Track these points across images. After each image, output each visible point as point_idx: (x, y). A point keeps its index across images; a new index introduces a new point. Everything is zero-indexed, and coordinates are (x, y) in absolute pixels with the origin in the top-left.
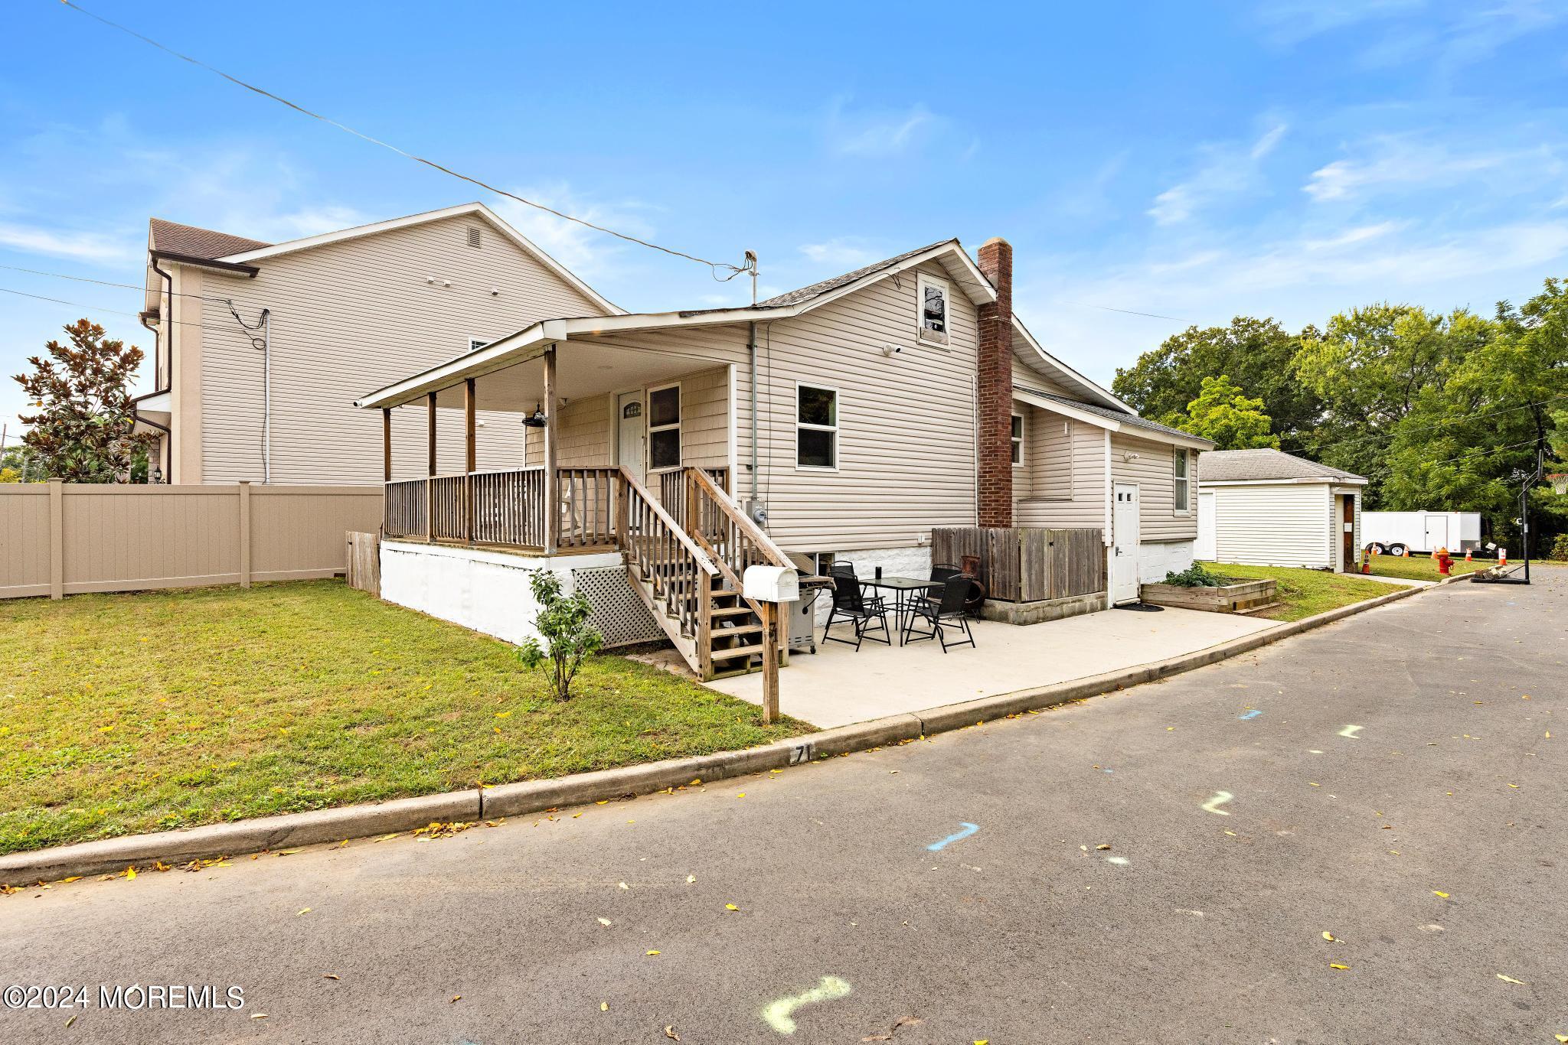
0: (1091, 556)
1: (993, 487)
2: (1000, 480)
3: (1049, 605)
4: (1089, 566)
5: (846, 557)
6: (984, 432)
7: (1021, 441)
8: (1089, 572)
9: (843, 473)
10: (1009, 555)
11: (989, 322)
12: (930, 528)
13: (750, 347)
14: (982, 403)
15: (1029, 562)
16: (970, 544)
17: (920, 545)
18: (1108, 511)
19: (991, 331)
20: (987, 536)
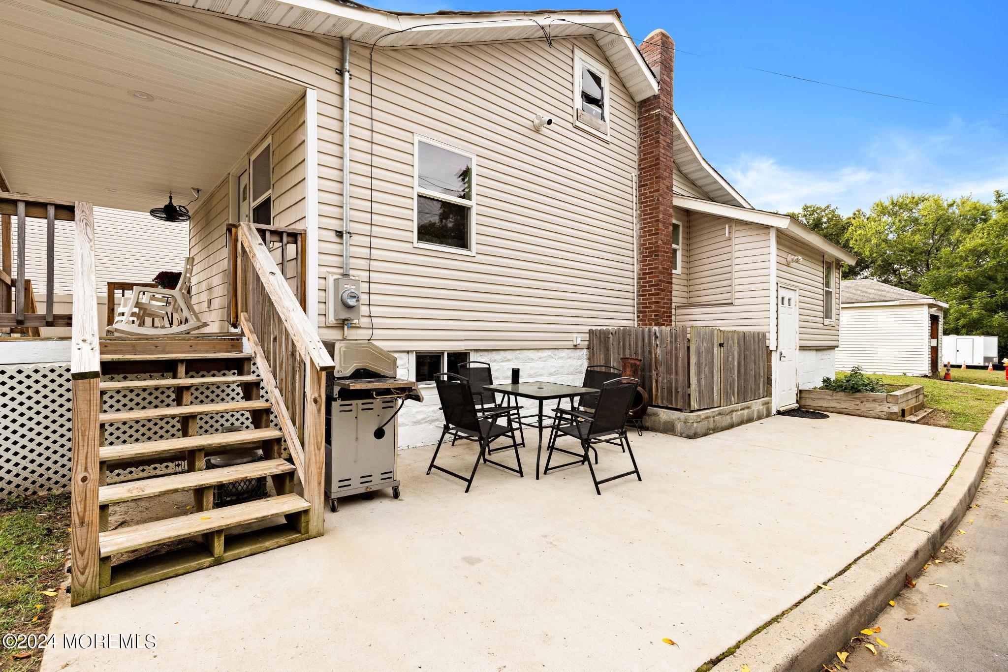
0: (757, 360)
1: (653, 288)
2: (660, 281)
3: (720, 414)
4: (755, 371)
5: (485, 358)
6: (645, 232)
7: (679, 247)
8: (755, 376)
9: (480, 258)
10: (676, 357)
11: (650, 118)
12: (587, 329)
13: (341, 73)
14: (642, 203)
15: (699, 364)
16: (630, 345)
17: (576, 347)
18: (773, 315)
19: (653, 126)
20: (650, 336)
